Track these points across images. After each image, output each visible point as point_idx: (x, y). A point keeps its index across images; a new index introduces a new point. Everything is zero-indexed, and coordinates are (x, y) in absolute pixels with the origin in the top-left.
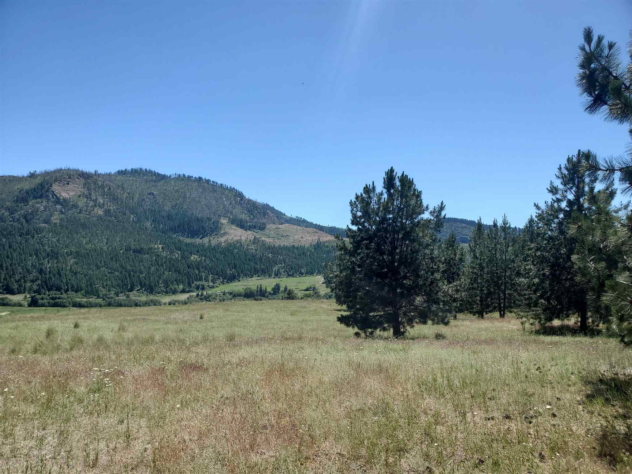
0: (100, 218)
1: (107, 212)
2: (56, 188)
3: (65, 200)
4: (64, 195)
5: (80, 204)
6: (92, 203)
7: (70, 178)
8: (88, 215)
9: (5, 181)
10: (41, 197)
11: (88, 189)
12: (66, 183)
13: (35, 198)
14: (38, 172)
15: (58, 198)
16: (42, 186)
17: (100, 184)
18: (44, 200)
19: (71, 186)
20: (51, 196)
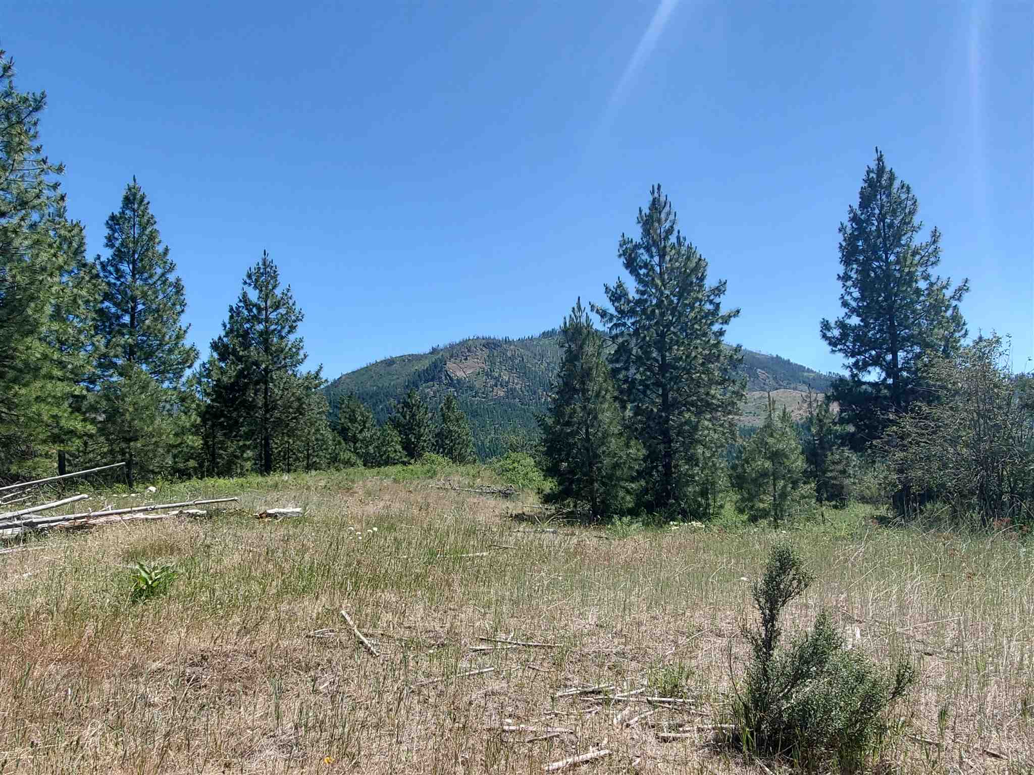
0: (498, 401)
1: (511, 393)
2: (450, 366)
3: (459, 381)
4: (460, 374)
5: (477, 385)
6: (492, 382)
7: (469, 351)
8: (484, 398)
9: (404, 361)
10: (432, 380)
11: (493, 363)
12: (463, 358)
13: (427, 381)
14: (441, 346)
15: (451, 379)
16: (435, 365)
17: (509, 354)
18: (435, 383)
19: (470, 362)
20: (444, 378)
